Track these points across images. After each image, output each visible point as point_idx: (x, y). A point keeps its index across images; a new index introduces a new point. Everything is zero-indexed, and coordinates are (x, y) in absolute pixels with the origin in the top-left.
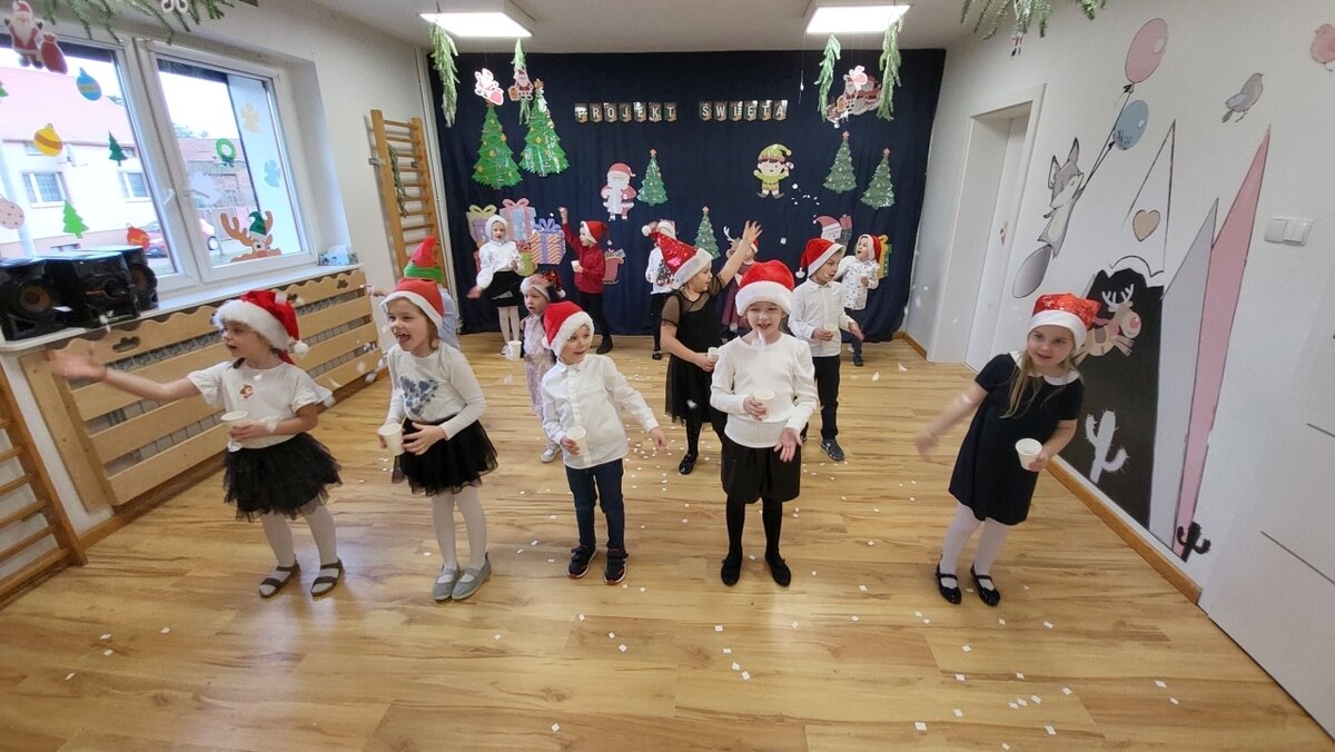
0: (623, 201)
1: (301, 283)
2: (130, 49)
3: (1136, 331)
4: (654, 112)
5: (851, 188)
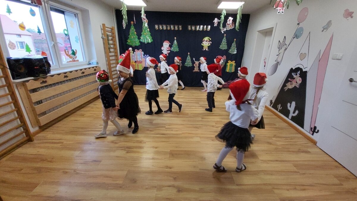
0: (167, 51)
1: (85, 69)
2: (43, 3)
3: (300, 82)
4: (176, 28)
5: (226, 49)
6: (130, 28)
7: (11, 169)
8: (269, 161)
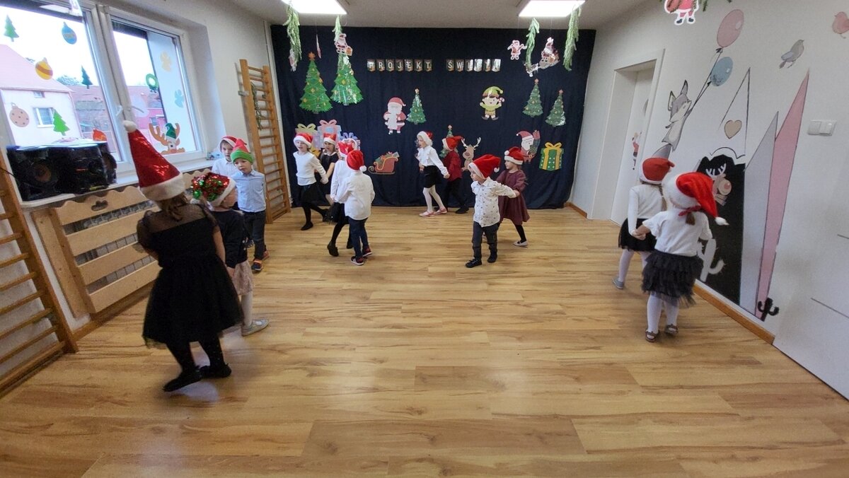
1: (201, 170)
2: (94, 12)
3: (729, 191)
4: (418, 65)
5: (538, 114)
6: (308, 69)
7: (24, 425)
8: (662, 387)
